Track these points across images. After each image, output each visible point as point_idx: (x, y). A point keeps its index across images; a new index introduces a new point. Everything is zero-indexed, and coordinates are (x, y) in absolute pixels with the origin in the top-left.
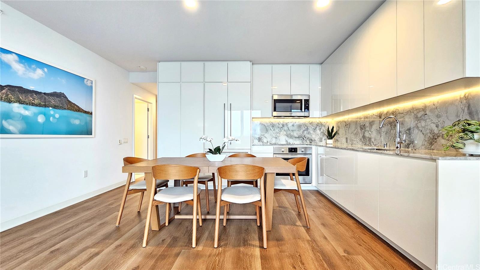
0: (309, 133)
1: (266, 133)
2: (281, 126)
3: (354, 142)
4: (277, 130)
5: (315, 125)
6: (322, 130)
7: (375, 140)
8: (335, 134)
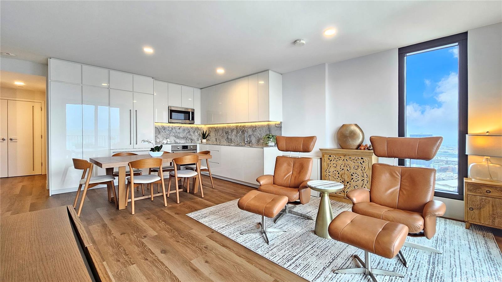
0: (190, 135)
1: (159, 134)
2: (170, 129)
3: (221, 141)
4: (168, 132)
5: (194, 129)
6: (198, 133)
7: (234, 140)
8: (207, 136)
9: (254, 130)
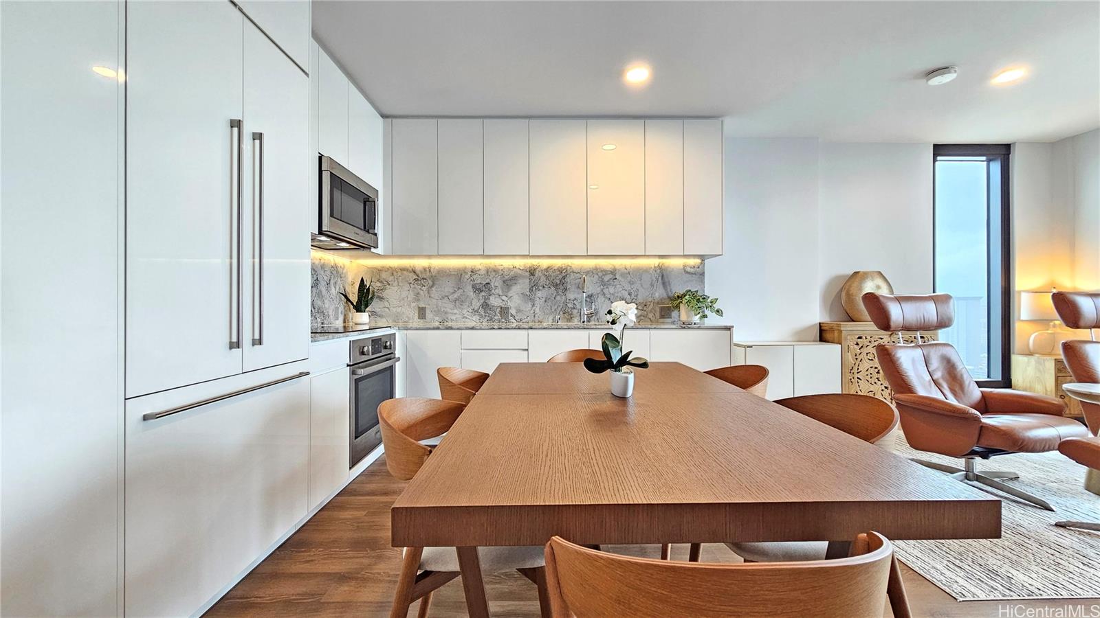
3: (451, 316)
6: (337, 288)
9: (606, 279)
